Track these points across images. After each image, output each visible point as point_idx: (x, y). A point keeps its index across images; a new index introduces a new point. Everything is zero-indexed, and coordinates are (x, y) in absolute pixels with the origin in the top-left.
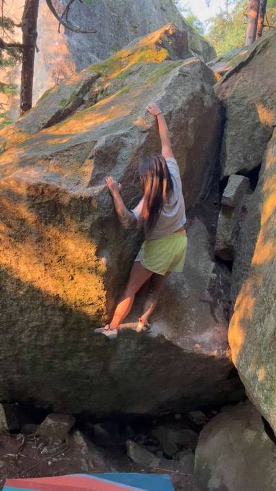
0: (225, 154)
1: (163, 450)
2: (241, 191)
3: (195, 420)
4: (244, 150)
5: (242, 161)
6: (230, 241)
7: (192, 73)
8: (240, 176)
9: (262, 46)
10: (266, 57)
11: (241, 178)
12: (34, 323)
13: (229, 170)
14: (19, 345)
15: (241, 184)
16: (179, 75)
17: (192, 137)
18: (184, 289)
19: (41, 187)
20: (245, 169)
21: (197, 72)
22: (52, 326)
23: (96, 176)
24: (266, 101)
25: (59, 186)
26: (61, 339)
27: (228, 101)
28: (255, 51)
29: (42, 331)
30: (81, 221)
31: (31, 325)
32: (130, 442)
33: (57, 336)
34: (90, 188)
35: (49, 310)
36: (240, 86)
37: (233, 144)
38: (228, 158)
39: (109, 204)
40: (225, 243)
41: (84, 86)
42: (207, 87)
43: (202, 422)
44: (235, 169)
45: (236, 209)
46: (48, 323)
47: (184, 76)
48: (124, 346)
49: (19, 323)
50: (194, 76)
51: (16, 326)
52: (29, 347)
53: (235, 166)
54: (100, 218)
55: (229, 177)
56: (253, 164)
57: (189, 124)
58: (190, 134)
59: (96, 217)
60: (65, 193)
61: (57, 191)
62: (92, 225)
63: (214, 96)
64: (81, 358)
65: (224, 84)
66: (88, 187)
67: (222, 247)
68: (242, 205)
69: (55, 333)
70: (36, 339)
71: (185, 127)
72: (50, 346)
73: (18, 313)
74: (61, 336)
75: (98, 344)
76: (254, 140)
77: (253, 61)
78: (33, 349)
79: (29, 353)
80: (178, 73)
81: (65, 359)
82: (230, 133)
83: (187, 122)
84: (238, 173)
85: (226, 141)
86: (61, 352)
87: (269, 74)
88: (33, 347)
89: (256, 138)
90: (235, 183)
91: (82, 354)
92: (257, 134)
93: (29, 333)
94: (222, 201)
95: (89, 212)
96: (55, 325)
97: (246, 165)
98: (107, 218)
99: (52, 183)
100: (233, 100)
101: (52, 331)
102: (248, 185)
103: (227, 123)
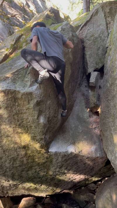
0: (87, 63)
1: (79, 206)
2: (97, 79)
3: (91, 188)
4: (95, 60)
5: (95, 65)
6: (96, 102)
7: (67, 29)
8: (96, 72)
9: (95, 12)
10: (98, 17)
11: (96, 73)
12: (11, 156)
13: (90, 70)
14: (5, 168)
15: (97, 76)
16: (61, 30)
17: (72, 57)
18: (79, 128)
19: (7, 91)
20: (97, 69)
21: (69, 28)
22: (20, 156)
23: (32, 82)
24: (101, 37)
25: (15, 89)
26: (25, 162)
27: (84, 39)
28: (92, 15)
29: (16, 160)
30: (28, 104)
31: (9, 158)
32: (64, 205)
33: (23, 161)
34: (30, 88)
35: (18, 149)
36: (88, 32)
37: (90, 58)
38: (89, 64)
39: (40, 94)
40: (94, 103)
41: (16, 41)
42: (74, 34)
43: (95, 189)
44: (93, 69)
45: (96, 88)
46: (18, 155)
47: (64, 30)
48: (56, 160)
49: (4, 157)
50: (68, 30)
51: (3, 159)
52: (10, 168)
53: (93, 67)
54: (37, 101)
55: (91, 73)
56: (100, 65)
57: (70, 51)
58: (70, 56)
59: (35, 101)
60: (19, 92)
61: (15, 92)
62: (34, 105)
63: (78, 38)
64: (35, 169)
65: (81, 31)
66: (29, 88)
67: (93, 106)
68: (98, 85)
69: (22, 159)
70: (13, 164)
71: (68, 53)
72: (20, 166)
73: (3, 153)
74: (25, 160)
75: (43, 161)
76: (99, 55)
77: (92, 20)
78: (12, 169)
79: (10, 171)
80: (60, 29)
81: (28, 171)
82: (88, 53)
83: (69, 51)
84: (94, 71)
85: (87, 57)
86: (26, 168)
87: (100, 25)
88: (12, 168)
89: (100, 54)
90: (94, 76)
91: (36, 167)
92: (100, 52)
93: (9, 162)
94: (90, 85)
95: (32, 99)
96: (21, 155)
97: (97, 67)
98: (40, 101)
99: (12, 88)
100: (86, 38)
101: (20, 159)
102: (100, 76)
103: (86, 49)
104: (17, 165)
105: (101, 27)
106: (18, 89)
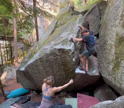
10: (95, 10)
27: (89, 21)
28: (92, 9)
41: (56, 24)
47: (80, 19)
56: (97, 33)
66: (69, 47)
89: (96, 28)
103: (89, 26)
104: (61, 78)
105: (97, 14)
106: (65, 48)
